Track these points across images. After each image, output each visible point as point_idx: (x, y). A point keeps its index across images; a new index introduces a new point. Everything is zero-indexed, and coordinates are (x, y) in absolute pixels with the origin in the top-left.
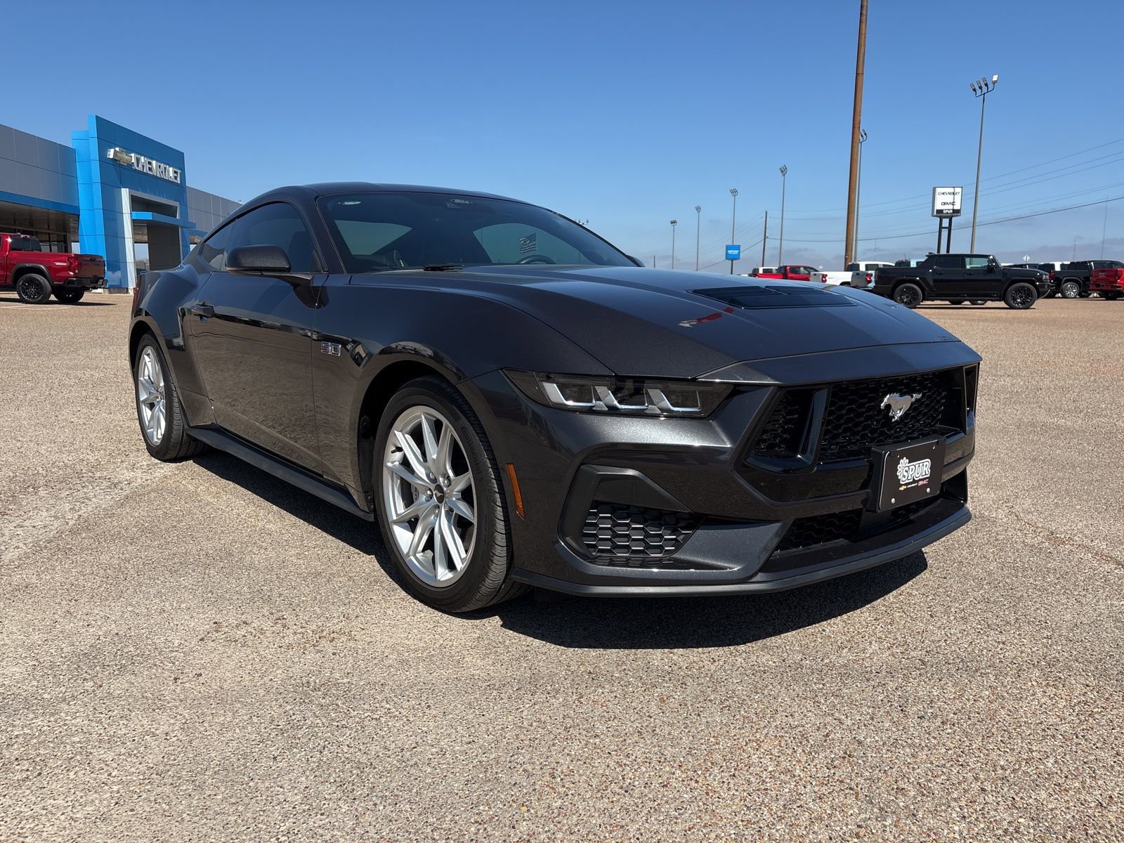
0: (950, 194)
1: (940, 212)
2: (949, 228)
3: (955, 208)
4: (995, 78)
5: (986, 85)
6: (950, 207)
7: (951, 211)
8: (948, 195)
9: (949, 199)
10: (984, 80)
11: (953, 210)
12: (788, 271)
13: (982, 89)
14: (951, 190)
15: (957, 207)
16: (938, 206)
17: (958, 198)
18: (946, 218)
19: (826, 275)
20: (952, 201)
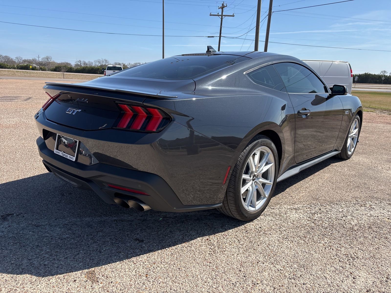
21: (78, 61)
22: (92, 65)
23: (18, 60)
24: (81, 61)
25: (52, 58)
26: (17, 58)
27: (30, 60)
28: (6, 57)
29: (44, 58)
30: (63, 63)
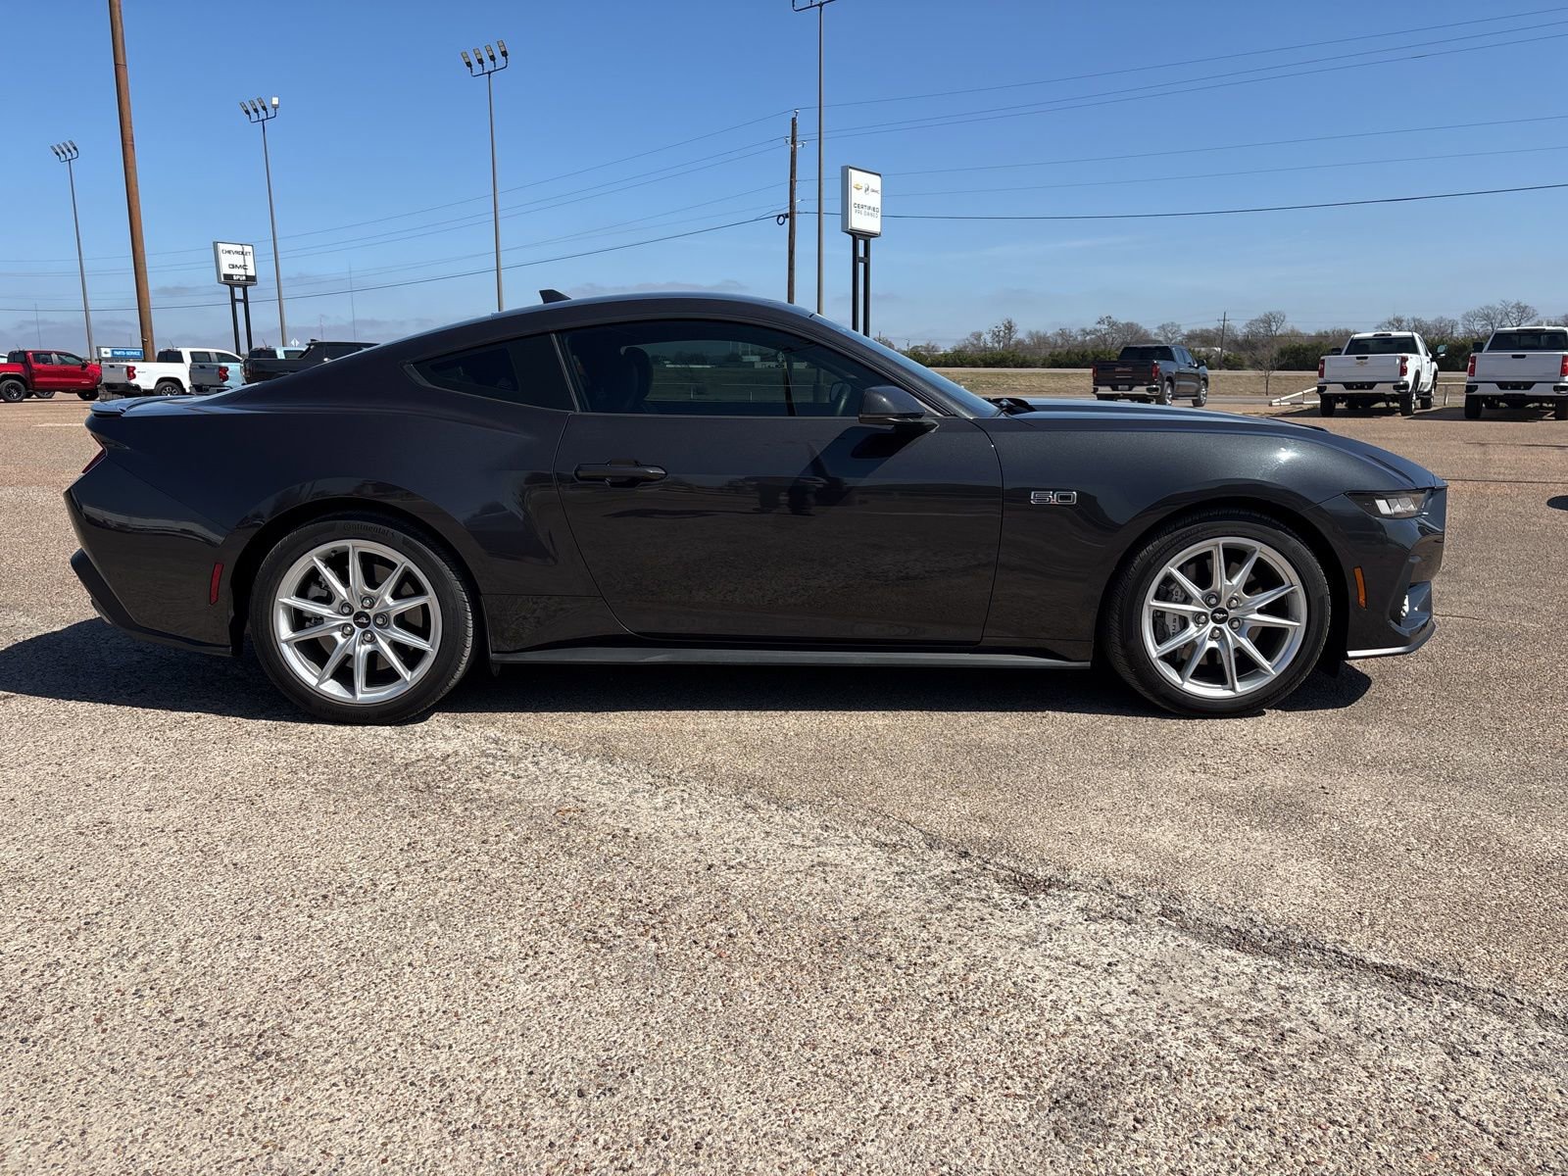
0: (237, 252)
1: (228, 277)
2: (245, 301)
3: (248, 274)
4: (275, 101)
5: (264, 108)
6: (241, 272)
7: (244, 278)
8: (236, 255)
9: (238, 260)
10: (260, 101)
11: (246, 276)
12: (31, 358)
13: (258, 112)
14: (239, 248)
15: (251, 272)
16: (226, 270)
17: (249, 260)
18: (239, 287)
19: (134, 368)
20: (242, 264)
21: (1389, 323)
22: (1452, 332)
23: (1166, 336)
24: (1401, 321)
25: (1287, 319)
26: (1163, 328)
27: (1208, 331)
28: (1130, 326)
29: (1256, 320)
30: (1326, 332)
